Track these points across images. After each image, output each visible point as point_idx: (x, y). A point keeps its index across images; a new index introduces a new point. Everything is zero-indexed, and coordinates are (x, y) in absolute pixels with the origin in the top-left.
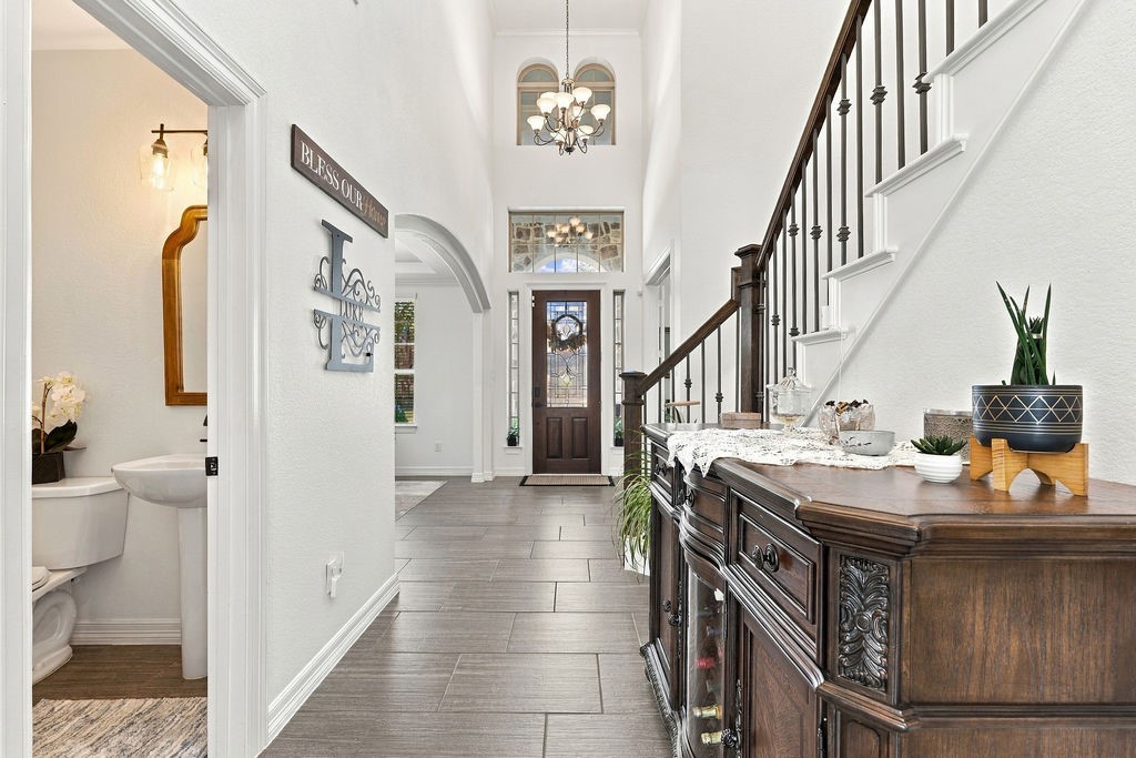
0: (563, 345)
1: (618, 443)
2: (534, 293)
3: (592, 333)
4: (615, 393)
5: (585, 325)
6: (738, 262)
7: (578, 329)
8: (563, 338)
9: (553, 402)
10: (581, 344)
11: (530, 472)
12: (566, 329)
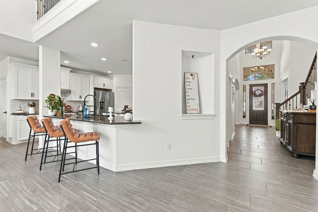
0: (257, 96)
1: (273, 118)
2: (250, 85)
3: (265, 93)
4: (272, 107)
5: (263, 92)
6: (300, 85)
7: (261, 92)
8: (257, 94)
9: (254, 108)
10: (262, 96)
11: (248, 123)
12: (258, 93)
